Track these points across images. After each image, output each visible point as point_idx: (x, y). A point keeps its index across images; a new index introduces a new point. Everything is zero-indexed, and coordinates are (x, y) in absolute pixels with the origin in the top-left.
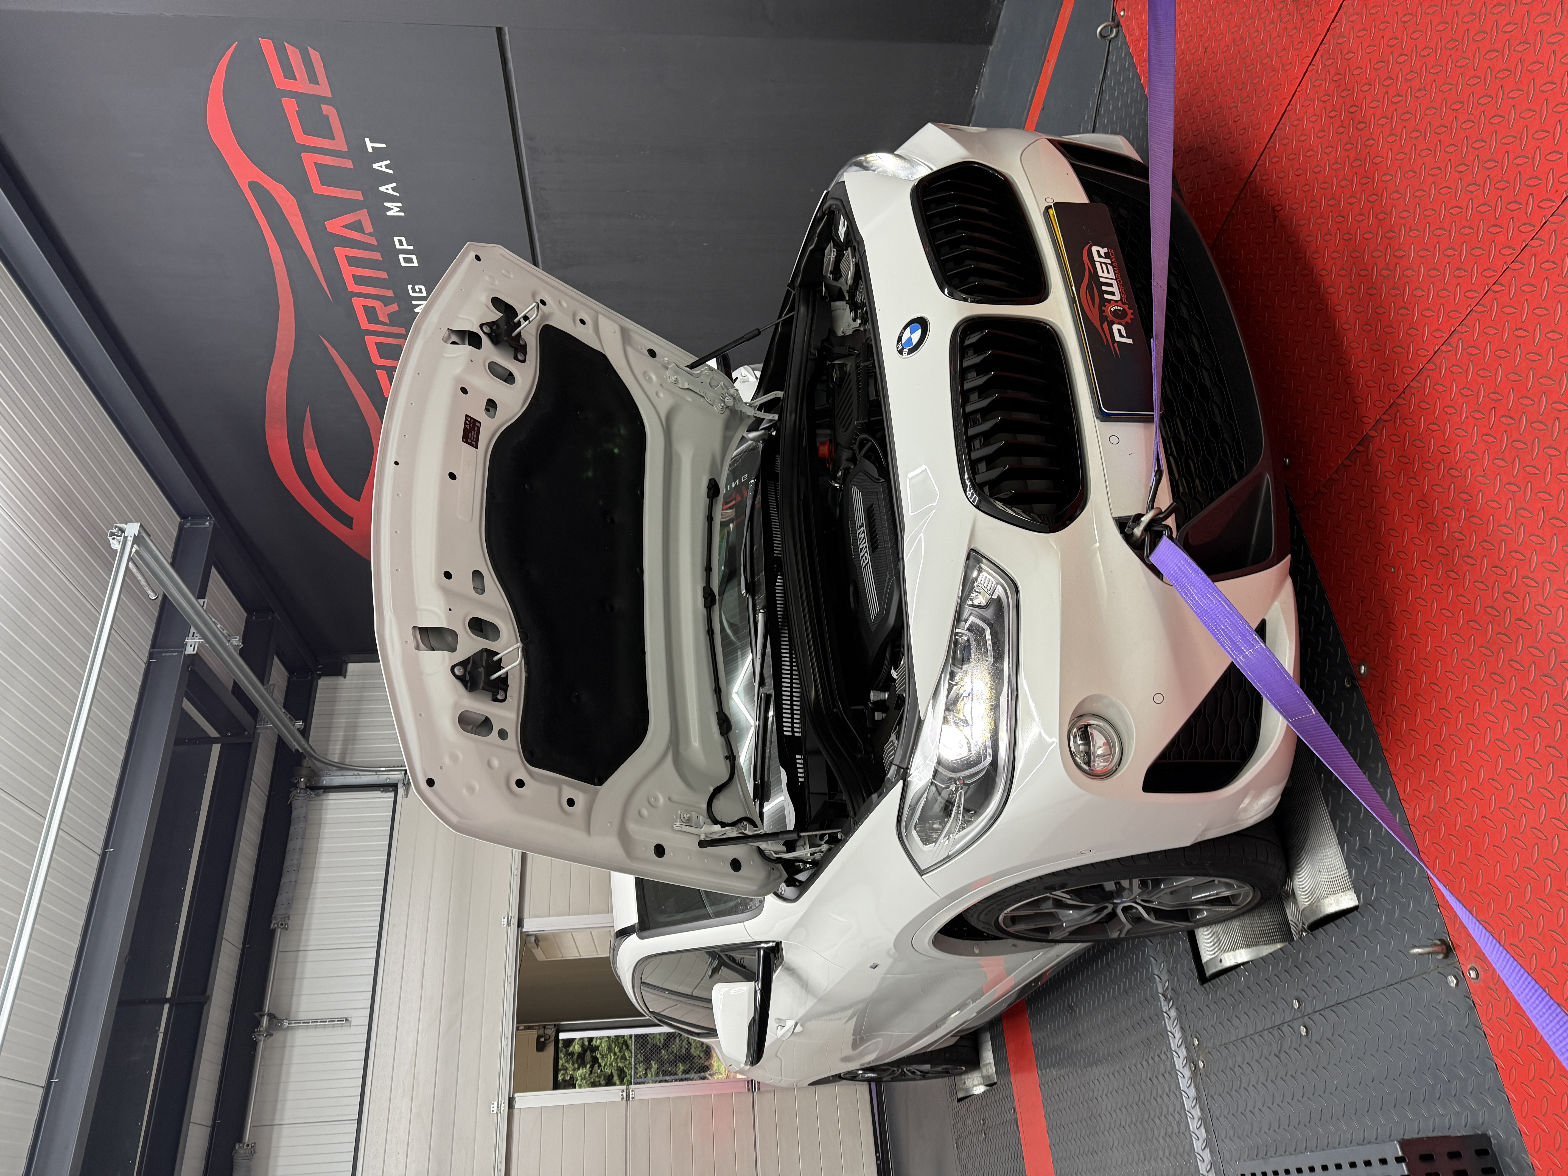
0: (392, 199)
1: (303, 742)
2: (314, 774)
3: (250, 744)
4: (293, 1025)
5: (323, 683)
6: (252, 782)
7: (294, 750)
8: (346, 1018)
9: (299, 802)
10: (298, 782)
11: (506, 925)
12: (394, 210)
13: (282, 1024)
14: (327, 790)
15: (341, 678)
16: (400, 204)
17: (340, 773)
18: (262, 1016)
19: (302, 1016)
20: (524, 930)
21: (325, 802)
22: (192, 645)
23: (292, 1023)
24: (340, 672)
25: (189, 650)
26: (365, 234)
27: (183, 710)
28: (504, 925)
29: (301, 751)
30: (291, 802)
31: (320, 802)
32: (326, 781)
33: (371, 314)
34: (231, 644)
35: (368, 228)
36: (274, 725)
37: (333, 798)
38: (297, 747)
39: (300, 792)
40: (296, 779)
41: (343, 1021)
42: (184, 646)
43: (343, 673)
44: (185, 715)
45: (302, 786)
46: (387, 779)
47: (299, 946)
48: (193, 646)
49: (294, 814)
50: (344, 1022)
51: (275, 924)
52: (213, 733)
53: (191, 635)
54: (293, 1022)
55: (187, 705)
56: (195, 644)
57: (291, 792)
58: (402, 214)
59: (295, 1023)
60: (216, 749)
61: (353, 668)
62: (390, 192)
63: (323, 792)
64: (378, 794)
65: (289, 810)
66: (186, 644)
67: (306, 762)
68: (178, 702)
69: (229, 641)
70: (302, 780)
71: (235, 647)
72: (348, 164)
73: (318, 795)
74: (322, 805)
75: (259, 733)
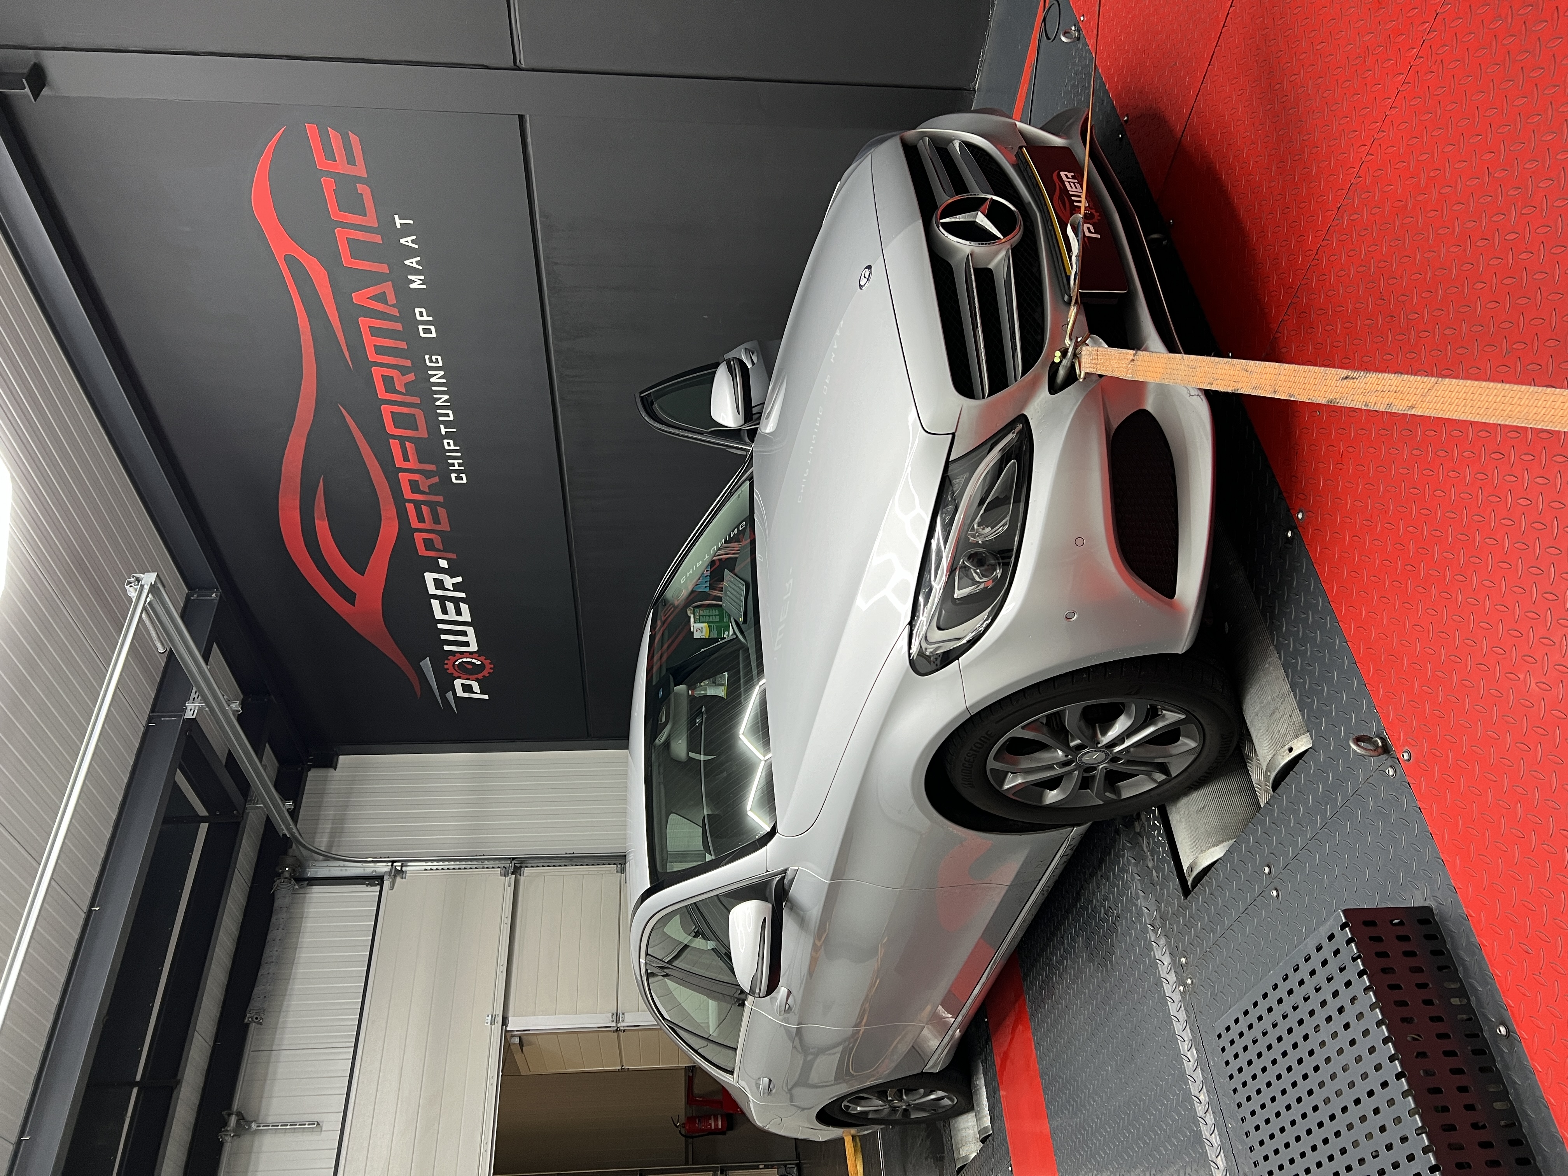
0: (416, 272)
1: (292, 826)
2: (300, 865)
3: (239, 823)
4: (261, 1128)
5: (312, 774)
6: (236, 869)
7: (281, 835)
8: (318, 1122)
9: (283, 893)
10: (283, 872)
11: (489, 1023)
12: (417, 283)
13: (250, 1127)
14: (312, 882)
15: (332, 770)
16: (422, 277)
17: (325, 864)
18: (230, 1115)
19: (271, 1119)
20: (508, 1029)
21: (308, 895)
22: (192, 709)
23: (260, 1126)
24: (331, 764)
25: (189, 715)
26: (388, 305)
27: (175, 782)
28: (487, 1023)
29: (288, 836)
30: (274, 892)
31: (302, 895)
32: (311, 873)
33: (389, 383)
34: (231, 708)
35: (392, 299)
36: (264, 805)
37: (318, 892)
38: (286, 832)
39: (284, 882)
40: (281, 869)
41: (314, 1124)
42: (184, 711)
43: (334, 764)
44: (176, 788)
45: (287, 875)
46: (373, 872)
47: (272, 1045)
48: (192, 711)
49: (277, 903)
50: (315, 1126)
51: (249, 1018)
52: (202, 811)
53: (191, 699)
54: (262, 1125)
55: (180, 778)
56: (195, 709)
57: (275, 882)
58: (424, 287)
59: (263, 1126)
60: (204, 827)
61: (343, 760)
62: (414, 265)
63: (308, 885)
64: (362, 888)
65: (271, 899)
66: (186, 708)
67: (290, 852)
68: (171, 774)
69: (229, 705)
70: (287, 869)
71: (234, 712)
72: (378, 239)
73: (301, 887)
74: (305, 898)
75: (248, 813)
